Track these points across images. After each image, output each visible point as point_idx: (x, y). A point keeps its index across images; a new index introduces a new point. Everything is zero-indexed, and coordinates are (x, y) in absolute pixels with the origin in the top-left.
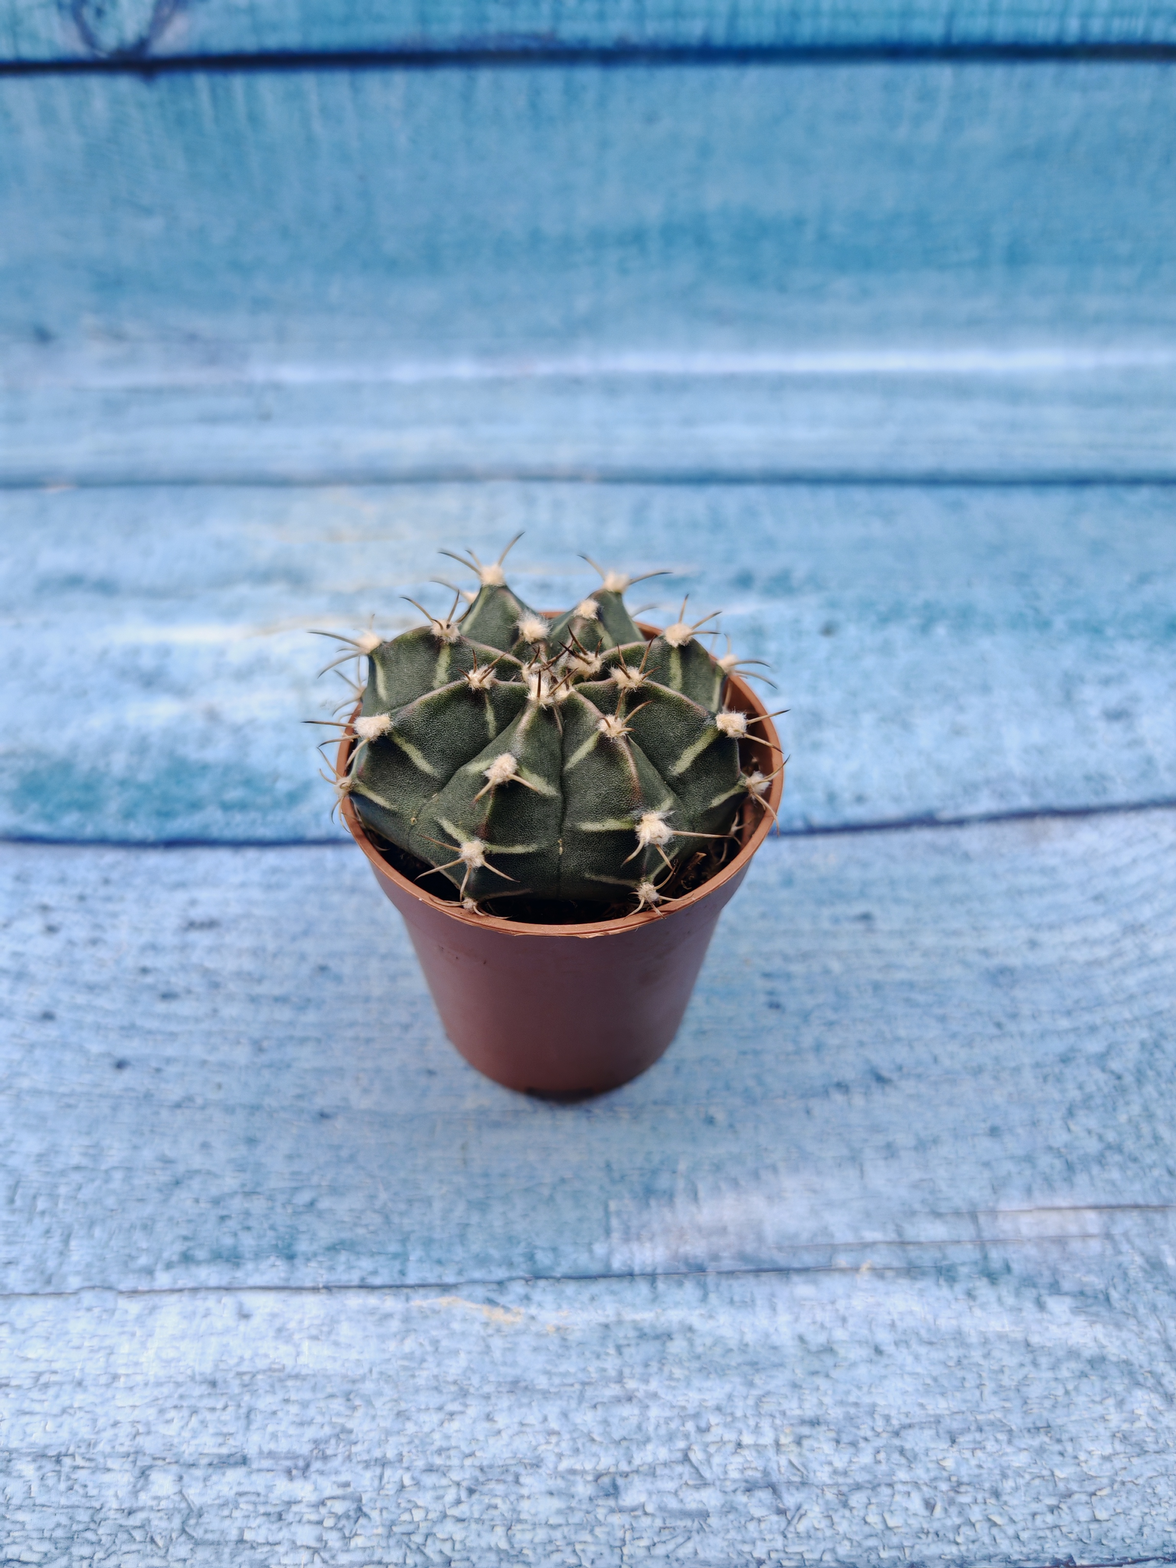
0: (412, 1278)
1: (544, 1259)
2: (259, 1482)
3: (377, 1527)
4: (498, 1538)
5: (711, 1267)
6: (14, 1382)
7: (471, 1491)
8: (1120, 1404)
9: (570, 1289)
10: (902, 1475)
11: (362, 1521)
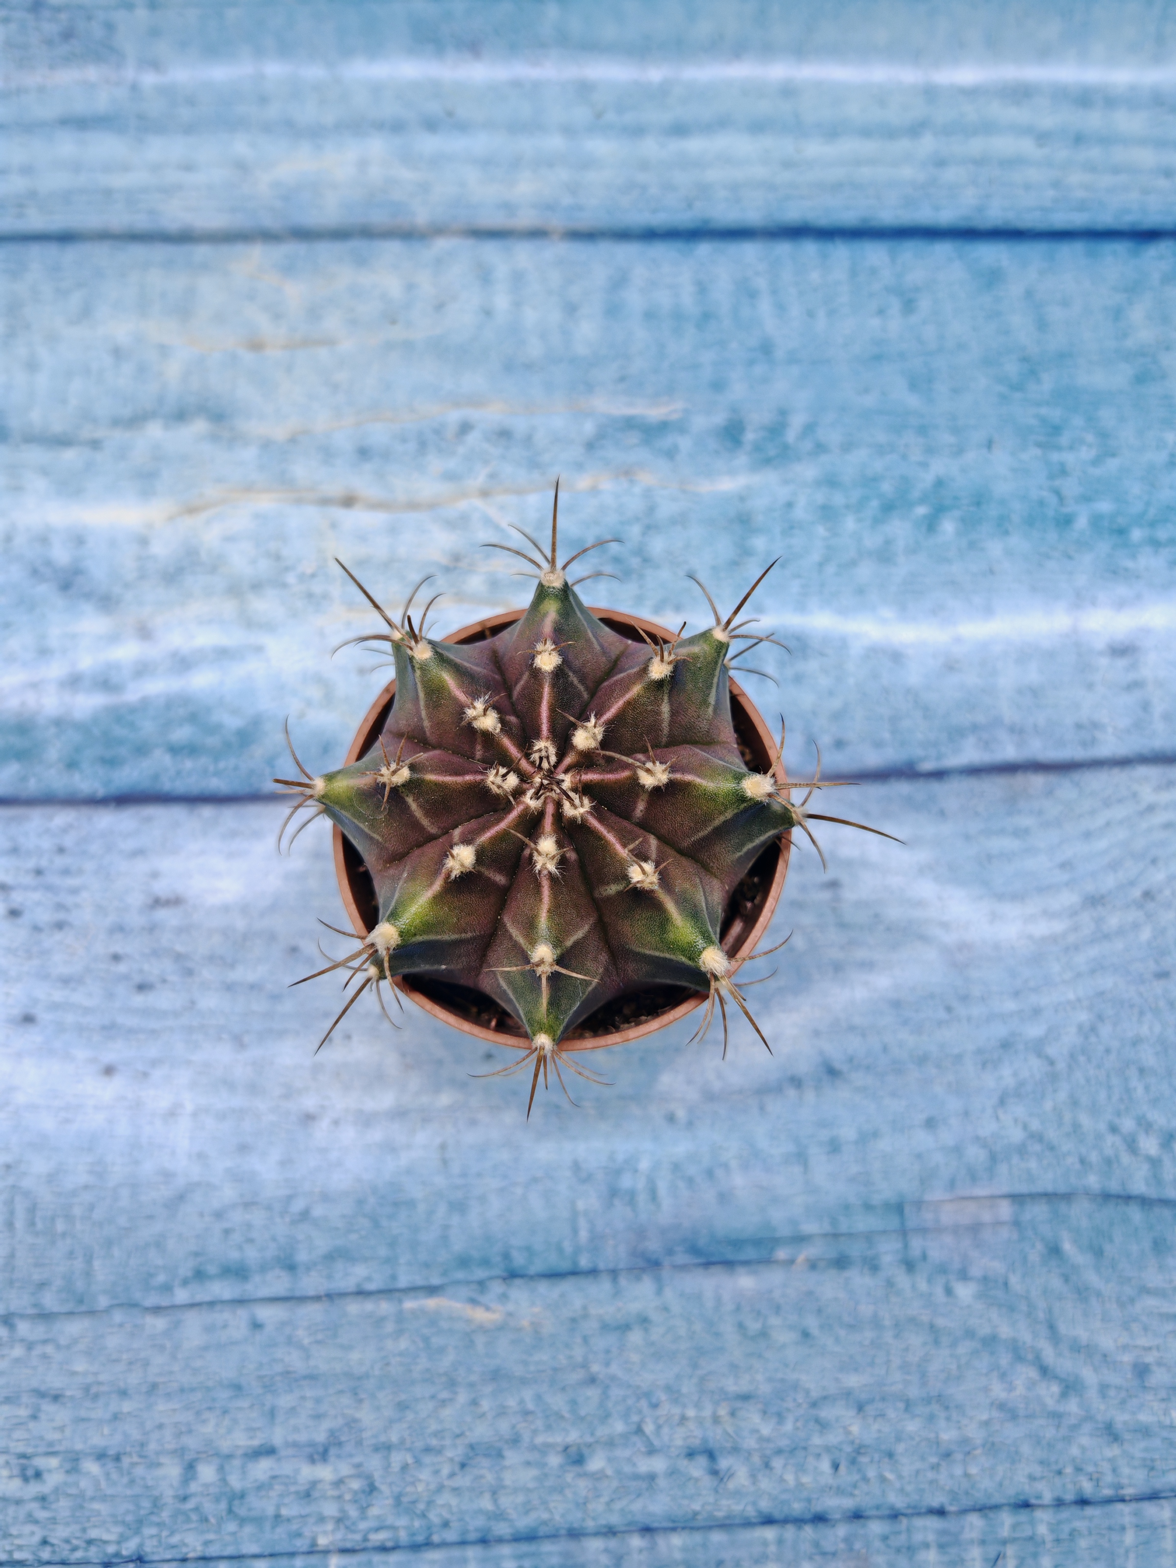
0: (403, 1281)
1: (519, 1259)
2: (286, 1468)
3: (387, 1498)
4: (486, 1503)
5: (666, 1262)
6: (68, 1393)
7: (463, 1466)
8: (1003, 1376)
9: (543, 1287)
10: (817, 1440)
11: (375, 1494)
